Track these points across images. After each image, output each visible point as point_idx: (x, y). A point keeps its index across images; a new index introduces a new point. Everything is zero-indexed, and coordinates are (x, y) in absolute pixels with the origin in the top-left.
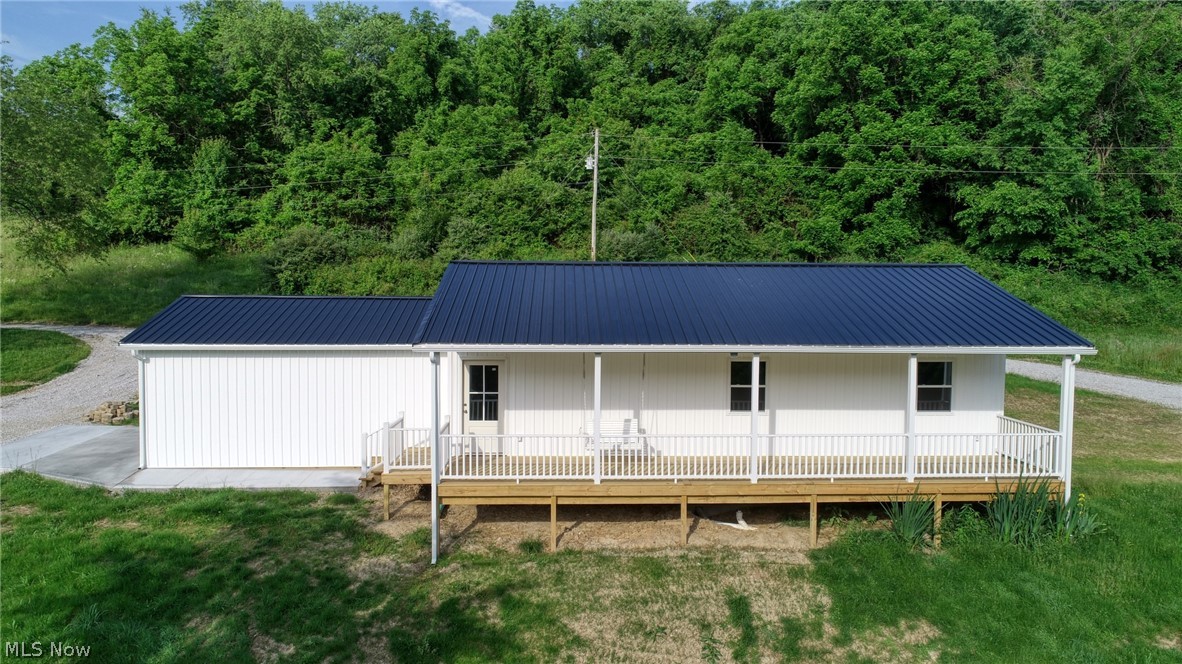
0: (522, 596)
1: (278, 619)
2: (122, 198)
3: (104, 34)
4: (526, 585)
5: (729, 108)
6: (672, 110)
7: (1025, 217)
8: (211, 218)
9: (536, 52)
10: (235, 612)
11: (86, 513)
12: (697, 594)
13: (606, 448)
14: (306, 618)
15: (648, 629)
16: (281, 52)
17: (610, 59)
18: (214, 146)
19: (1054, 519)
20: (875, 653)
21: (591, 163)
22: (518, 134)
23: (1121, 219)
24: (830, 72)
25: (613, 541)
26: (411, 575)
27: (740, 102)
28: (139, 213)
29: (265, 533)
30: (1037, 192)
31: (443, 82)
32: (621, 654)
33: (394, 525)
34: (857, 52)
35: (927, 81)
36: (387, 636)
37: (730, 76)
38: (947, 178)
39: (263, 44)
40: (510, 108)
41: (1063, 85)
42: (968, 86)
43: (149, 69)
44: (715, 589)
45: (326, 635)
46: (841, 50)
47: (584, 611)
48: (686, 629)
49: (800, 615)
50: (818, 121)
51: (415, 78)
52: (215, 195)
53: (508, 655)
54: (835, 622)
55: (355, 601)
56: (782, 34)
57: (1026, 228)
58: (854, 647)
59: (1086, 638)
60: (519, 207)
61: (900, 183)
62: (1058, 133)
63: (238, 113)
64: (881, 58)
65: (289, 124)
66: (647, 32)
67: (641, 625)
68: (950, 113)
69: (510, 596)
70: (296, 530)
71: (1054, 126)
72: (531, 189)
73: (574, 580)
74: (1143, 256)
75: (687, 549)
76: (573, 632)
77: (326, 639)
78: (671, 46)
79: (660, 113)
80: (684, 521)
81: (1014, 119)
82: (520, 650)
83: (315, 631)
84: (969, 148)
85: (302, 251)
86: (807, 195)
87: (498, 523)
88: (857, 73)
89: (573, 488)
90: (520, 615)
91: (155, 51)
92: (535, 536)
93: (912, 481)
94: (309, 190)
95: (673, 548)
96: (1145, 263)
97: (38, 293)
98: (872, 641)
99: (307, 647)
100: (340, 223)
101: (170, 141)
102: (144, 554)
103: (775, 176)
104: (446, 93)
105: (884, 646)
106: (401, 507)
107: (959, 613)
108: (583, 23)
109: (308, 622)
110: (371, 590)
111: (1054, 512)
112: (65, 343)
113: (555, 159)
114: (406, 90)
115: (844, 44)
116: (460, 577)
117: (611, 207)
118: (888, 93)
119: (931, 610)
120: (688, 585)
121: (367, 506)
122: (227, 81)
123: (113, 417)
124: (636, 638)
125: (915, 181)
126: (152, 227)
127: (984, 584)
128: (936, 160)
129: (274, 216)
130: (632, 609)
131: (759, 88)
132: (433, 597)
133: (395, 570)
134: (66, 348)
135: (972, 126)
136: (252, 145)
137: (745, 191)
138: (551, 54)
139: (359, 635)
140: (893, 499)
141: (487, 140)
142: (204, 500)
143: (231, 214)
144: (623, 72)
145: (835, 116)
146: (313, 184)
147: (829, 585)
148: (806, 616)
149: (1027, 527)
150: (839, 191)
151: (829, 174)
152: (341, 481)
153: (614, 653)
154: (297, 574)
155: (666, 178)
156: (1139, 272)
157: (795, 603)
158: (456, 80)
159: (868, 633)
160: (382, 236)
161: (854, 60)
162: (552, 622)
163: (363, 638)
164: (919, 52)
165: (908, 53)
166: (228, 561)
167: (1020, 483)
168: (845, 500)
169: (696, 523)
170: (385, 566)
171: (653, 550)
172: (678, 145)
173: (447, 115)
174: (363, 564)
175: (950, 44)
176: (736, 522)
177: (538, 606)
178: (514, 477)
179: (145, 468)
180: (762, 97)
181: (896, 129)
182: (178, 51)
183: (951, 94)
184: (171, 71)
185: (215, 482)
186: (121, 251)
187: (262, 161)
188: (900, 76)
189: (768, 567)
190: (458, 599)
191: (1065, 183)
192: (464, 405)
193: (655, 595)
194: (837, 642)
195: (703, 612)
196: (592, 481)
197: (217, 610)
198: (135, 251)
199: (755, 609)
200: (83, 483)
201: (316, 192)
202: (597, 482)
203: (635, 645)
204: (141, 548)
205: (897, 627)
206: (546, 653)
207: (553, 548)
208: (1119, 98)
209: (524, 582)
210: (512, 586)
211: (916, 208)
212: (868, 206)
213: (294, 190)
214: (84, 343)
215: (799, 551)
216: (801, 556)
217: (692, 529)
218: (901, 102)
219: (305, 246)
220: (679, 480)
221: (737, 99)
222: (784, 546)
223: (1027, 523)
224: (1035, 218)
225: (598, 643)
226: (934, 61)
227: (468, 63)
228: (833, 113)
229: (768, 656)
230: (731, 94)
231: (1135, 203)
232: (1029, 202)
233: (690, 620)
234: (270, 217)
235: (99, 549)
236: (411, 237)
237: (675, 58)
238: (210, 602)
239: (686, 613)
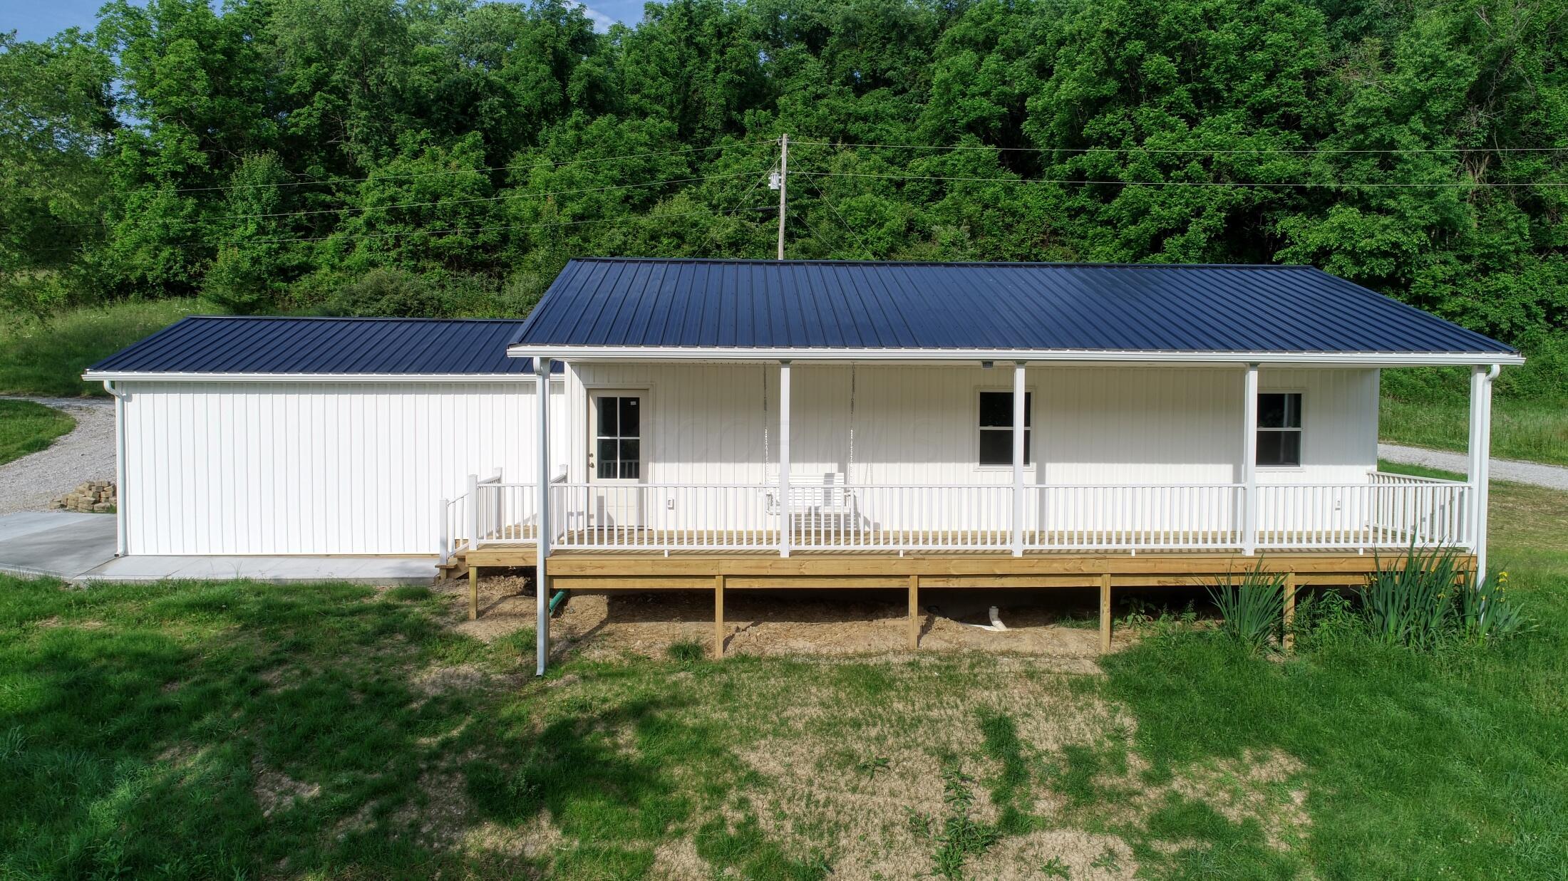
0: (670, 716)
1: (298, 748)
2: (135, 235)
3: (111, 14)
4: (677, 701)
5: (964, 121)
6: (887, 127)
7: (1371, 253)
8: (256, 261)
9: (703, 52)
10: (234, 738)
11: (26, 609)
12: (934, 714)
13: (798, 511)
14: (341, 747)
15: (862, 760)
16: (355, 42)
17: (802, 62)
18: (261, 163)
19: (1461, 610)
20: (1208, 795)
21: (776, 181)
22: (678, 158)
23: (1503, 258)
24: (1101, 64)
25: (808, 644)
26: (505, 690)
27: (978, 113)
28: (156, 256)
29: (290, 635)
30: (1387, 220)
31: (576, 87)
32: (821, 796)
33: (484, 625)
34: (1139, 37)
35: (1235, 74)
36: (464, 772)
37: (964, 78)
38: (1261, 207)
39: (330, 31)
40: (667, 123)
41: (1422, 72)
42: (1290, 82)
43: (172, 58)
44: (961, 708)
45: (369, 770)
46: (1117, 33)
47: (764, 736)
48: (917, 760)
49: (1092, 744)
50: (1086, 131)
51: (537, 83)
52: (262, 230)
53: (647, 799)
54: (1142, 752)
55: (416, 723)
56: (1035, 20)
57: (1372, 269)
58: (1175, 786)
59: (1527, 770)
60: (678, 247)
61: (1199, 212)
62: (1417, 138)
63: (296, 125)
64: (1171, 44)
65: (365, 141)
66: (852, 26)
67: (850, 757)
68: (1266, 118)
69: (652, 718)
70: (335, 631)
71: (1411, 129)
72: (695, 225)
73: (749, 696)
74: (1534, 306)
75: (918, 654)
76: (748, 766)
77: (369, 777)
78: (884, 45)
79: (870, 131)
80: (914, 618)
81: (1355, 121)
82: (667, 790)
83: (354, 764)
84: (1293, 166)
85: (378, 301)
86: (1072, 234)
87: (638, 624)
88: (1139, 66)
89: (749, 563)
90: (666, 744)
91: (180, 36)
92: (692, 640)
93: (1252, 554)
94: (390, 223)
95: (897, 653)
96: (1536, 316)
97: (11, 356)
98: (1203, 778)
99: (339, 788)
100: (433, 268)
101: (201, 158)
102: (104, 661)
103: (1027, 207)
104: (580, 105)
105: (1220, 785)
106: (496, 604)
107: (1331, 740)
108: (766, 13)
109: (343, 753)
110: (443, 709)
111: (1461, 600)
112: (39, 415)
113: (727, 188)
114: (526, 97)
115: (1122, 24)
116: (579, 692)
117: (804, 250)
118: (1182, 92)
119: (1288, 734)
120: (920, 703)
121: (446, 601)
122: (281, 81)
123: (95, 502)
124: (843, 774)
125: (1219, 210)
126: (176, 275)
127: (1365, 700)
128: (1247, 180)
129: (342, 260)
130: (837, 734)
131: (1004, 94)
132: (535, 719)
133: (481, 682)
134: (41, 421)
135: (1296, 136)
136: (315, 170)
137: (986, 228)
138: (722, 53)
139: (421, 771)
140: (1223, 581)
141: (636, 161)
142: (204, 593)
143: (284, 257)
144: (819, 79)
145: (1109, 124)
146: (396, 216)
147: (1132, 702)
148: (1100, 744)
149: (1422, 621)
150: (1115, 227)
151: (1100, 205)
152: (411, 570)
153: (810, 795)
154: (333, 687)
155: (879, 208)
156: (1528, 328)
157: (1083, 725)
158: (594, 86)
159: (1194, 767)
160: (491, 287)
161: (1135, 46)
162: (716, 752)
163: (427, 776)
164: (1224, 35)
165: (1209, 36)
166: (230, 670)
167: (1410, 559)
168: (1153, 582)
169: (930, 622)
170: (466, 677)
171: (867, 655)
172: (895, 174)
173: (581, 129)
174: (433, 675)
175: (1265, 25)
176: (990, 624)
177: (694, 730)
178: (660, 547)
179: (125, 555)
180: (1009, 106)
181: (1192, 141)
182: (215, 38)
183: (1267, 92)
184: (204, 64)
185: (225, 572)
186: (132, 306)
187: (327, 190)
188: (1198, 70)
189: (1040, 678)
190: (574, 722)
191: (1426, 207)
192: (589, 455)
193: (871, 715)
194: (1149, 779)
195: (944, 738)
196: (777, 553)
197: (206, 736)
198: (150, 307)
199: (1023, 733)
200: (31, 573)
201: (401, 226)
202: (785, 554)
203: (842, 784)
204: (101, 653)
205: (1239, 759)
206: (706, 795)
207: (718, 654)
208: (1498, 93)
209: (674, 698)
210: (656, 703)
211: (1219, 249)
212: (1156, 244)
213: (370, 225)
214: (65, 415)
215: (1085, 657)
216: (1088, 663)
217: (925, 629)
218: (1199, 106)
219: (383, 294)
220: (907, 553)
221: (975, 110)
222: (1061, 650)
223: (1424, 613)
224: (1385, 255)
225: (786, 781)
226: (1244, 49)
227: (610, 63)
228: (1107, 120)
229: (1046, 798)
230: (966, 103)
231: (1521, 235)
232: (1377, 233)
233: (925, 750)
234: (337, 260)
235: (38, 654)
236: (530, 286)
237: (890, 61)
238: (196, 726)
239: (919, 740)
